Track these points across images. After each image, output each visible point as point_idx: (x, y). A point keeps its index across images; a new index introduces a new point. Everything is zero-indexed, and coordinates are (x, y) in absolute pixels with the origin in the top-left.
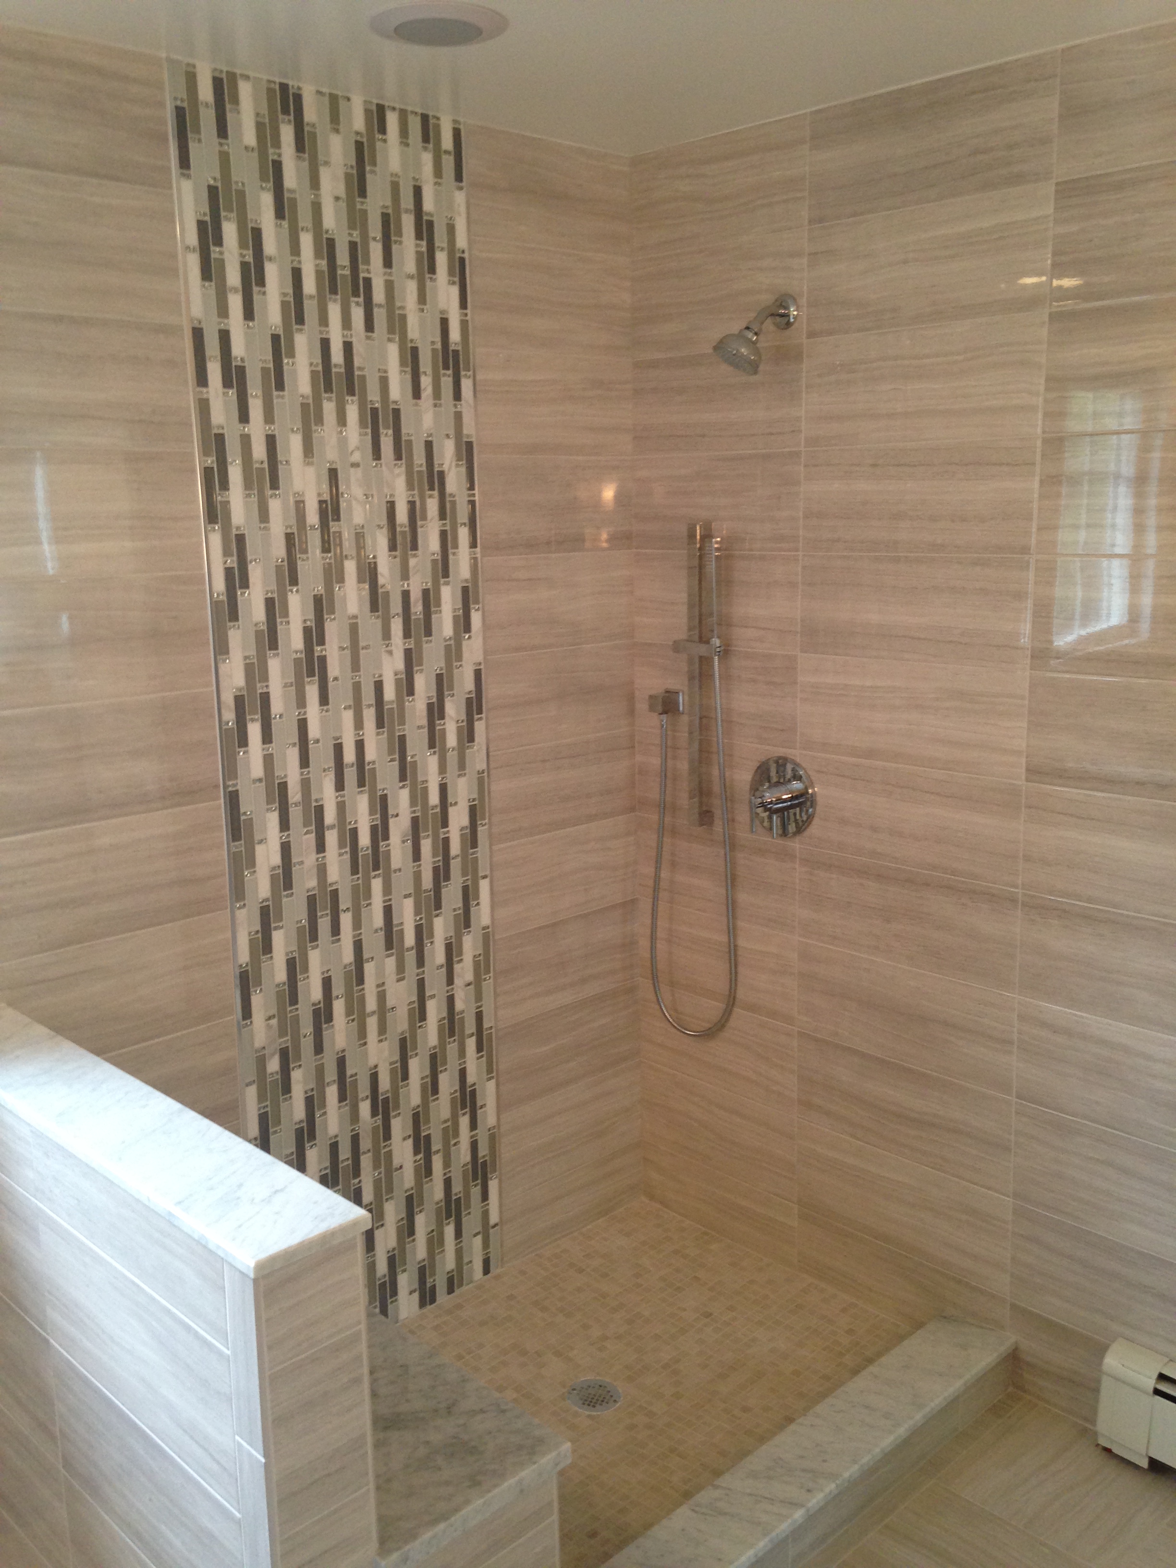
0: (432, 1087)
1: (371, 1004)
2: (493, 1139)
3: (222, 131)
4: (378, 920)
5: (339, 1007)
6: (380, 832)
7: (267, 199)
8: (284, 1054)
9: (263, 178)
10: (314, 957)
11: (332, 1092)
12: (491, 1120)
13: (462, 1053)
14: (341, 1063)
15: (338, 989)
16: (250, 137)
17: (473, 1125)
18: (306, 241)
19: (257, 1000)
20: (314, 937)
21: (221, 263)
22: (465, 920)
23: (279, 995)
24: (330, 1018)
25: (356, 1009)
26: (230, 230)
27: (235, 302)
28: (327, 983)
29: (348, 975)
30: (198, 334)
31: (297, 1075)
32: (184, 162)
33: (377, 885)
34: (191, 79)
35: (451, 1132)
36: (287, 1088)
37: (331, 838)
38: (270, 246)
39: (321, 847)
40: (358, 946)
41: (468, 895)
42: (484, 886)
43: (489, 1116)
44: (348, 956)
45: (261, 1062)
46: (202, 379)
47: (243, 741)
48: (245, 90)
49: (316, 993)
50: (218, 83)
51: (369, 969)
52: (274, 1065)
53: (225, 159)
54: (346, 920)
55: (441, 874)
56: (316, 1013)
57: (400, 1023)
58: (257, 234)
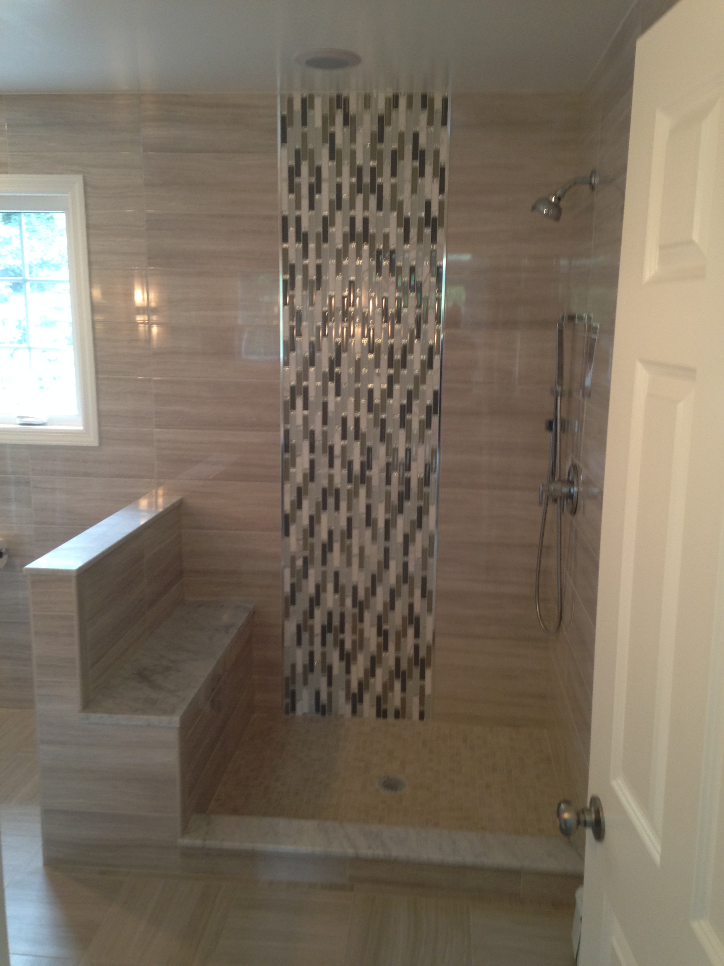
0: (391, 605)
1: (355, 551)
2: (429, 649)
3: (304, 122)
4: (362, 509)
5: (336, 546)
6: (366, 465)
7: (325, 151)
8: (305, 559)
9: (324, 141)
10: (324, 518)
11: (330, 587)
12: (429, 637)
13: (411, 594)
14: (336, 575)
15: (337, 537)
16: (318, 123)
17: (417, 635)
18: (346, 169)
19: (293, 528)
20: (325, 507)
21: (299, 185)
22: (419, 524)
23: (305, 531)
24: (331, 550)
25: (346, 550)
26: (305, 168)
27: (305, 202)
28: (330, 533)
29: (342, 533)
30: (285, 220)
31: (311, 572)
32: (284, 140)
33: (362, 491)
34: (290, 101)
35: (401, 635)
36: (306, 576)
37: (337, 462)
38: (325, 174)
39: (331, 465)
40: (349, 520)
41: (421, 512)
42: (432, 510)
43: (427, 635)
44: (344, 523)
45: (293, 560)
46: (285, 239)
47: (293, 407)
48: (318, 102)
49: (324, 536)
50: (304, 101)
51: (355, 533)
52: (299, 563)
53: (304, 136)
54: (343, 505)
55: (404, 496)
56: (324, 546)
57: (373, 567)
58: (319, 170)
